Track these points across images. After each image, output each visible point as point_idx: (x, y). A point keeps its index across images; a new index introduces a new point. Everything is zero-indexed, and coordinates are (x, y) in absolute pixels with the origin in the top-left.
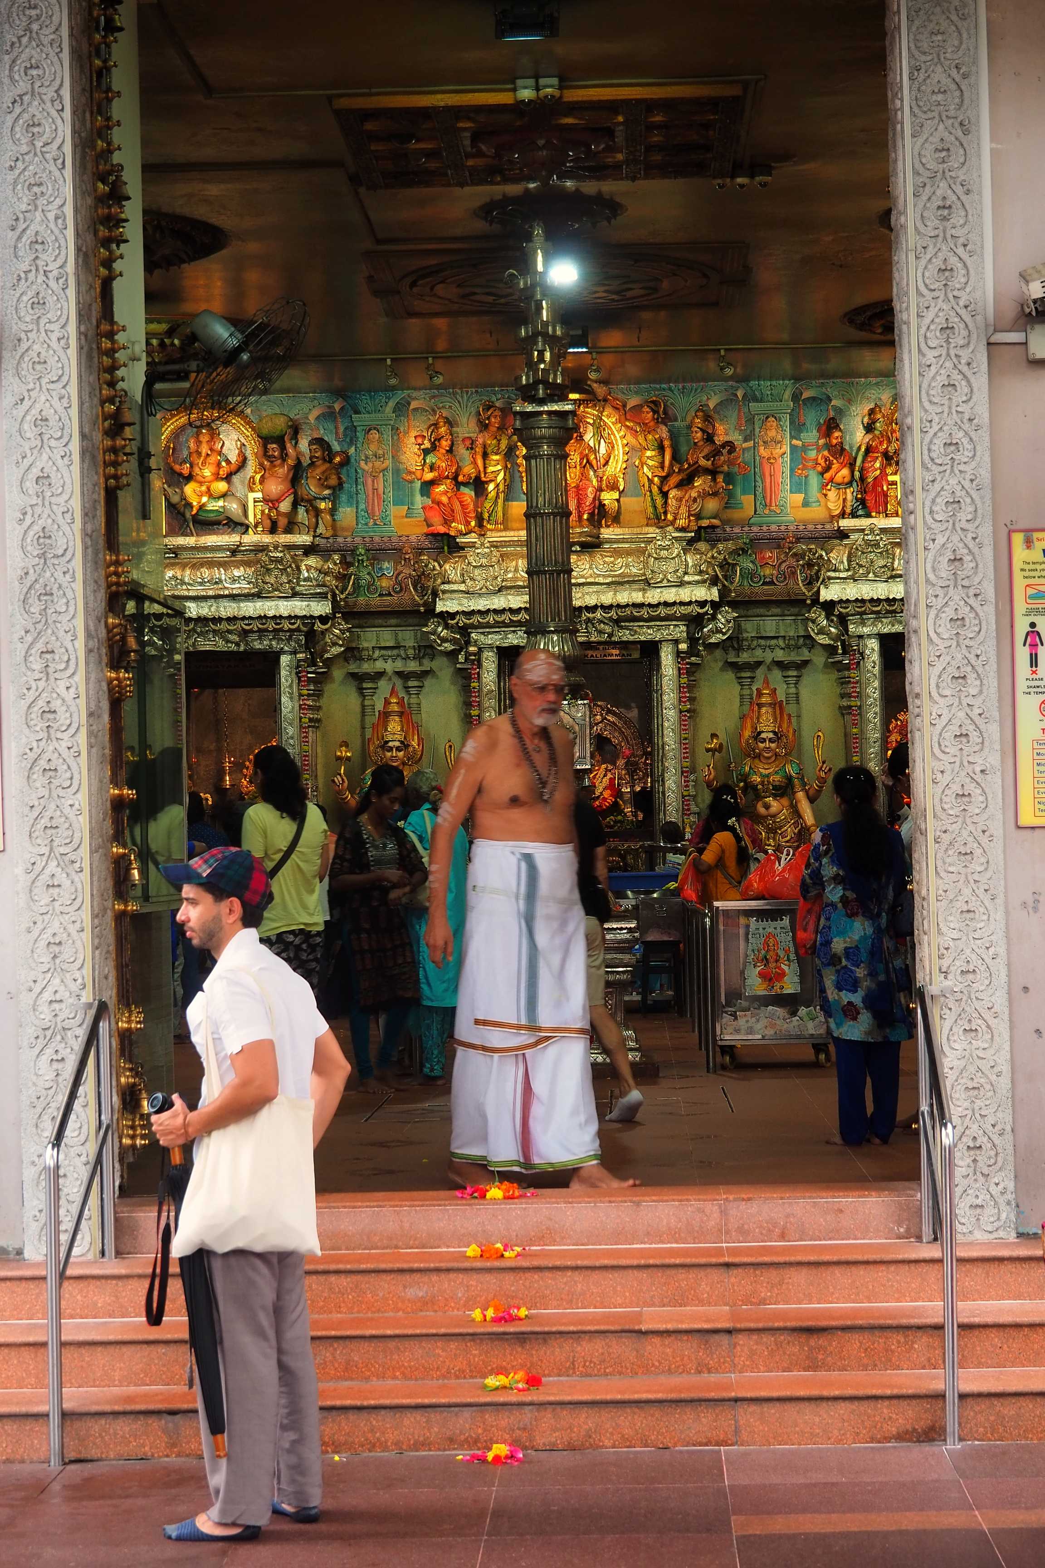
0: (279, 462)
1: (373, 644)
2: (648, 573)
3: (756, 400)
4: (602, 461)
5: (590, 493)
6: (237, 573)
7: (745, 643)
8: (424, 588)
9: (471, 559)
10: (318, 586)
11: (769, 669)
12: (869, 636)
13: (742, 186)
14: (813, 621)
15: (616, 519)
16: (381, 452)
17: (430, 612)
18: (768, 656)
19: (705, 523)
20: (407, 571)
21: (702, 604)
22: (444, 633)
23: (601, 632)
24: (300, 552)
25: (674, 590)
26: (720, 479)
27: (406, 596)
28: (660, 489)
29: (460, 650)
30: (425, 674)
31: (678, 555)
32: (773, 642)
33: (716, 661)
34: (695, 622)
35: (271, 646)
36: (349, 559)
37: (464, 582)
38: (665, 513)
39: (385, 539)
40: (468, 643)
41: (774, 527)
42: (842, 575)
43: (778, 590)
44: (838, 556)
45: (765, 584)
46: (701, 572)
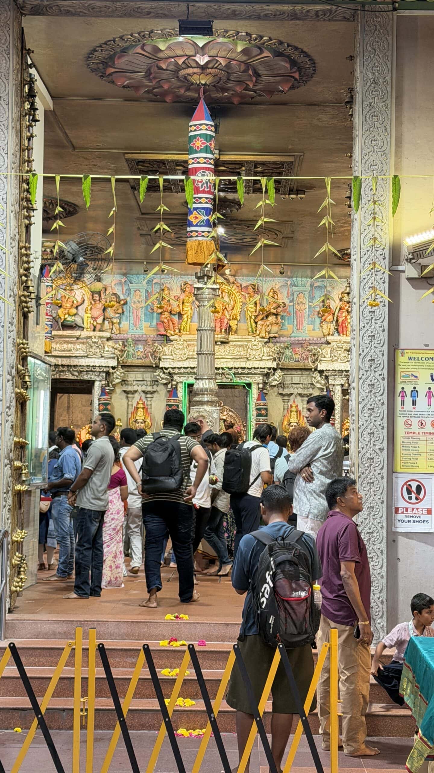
0: (98, 302)
1: (134, 379)
2: (248, 354)
3: (295, 286)
4: (231, 308)
5: (226, 321)
6: (78, 347)
7: (286, 386)
8: (155, 357)
9: (175, 346)
10: (112, 354)
11: (296, 396)
12: (337, 385)
13: (292, 198)
14: (315, 378)
15: (236, 332)
16: (140, 300)
17: (157, 367)
18: (296, 391)
19: (272, 335)
20: (149, 350)
21: (270, 369)
22: (163, 376)
23: (227, 378)
24: (105, 339)
25: (258, 362)
26: (279, 317)
27: (148, 360)
28: (254, 321)
29: (169, 383)
30: (154, 392)
31: (260, 348)
32: (298, 386)
33: (274, 392)
34: (267, 375)
35: (91, 378)
36: (126, 344)
37: (172, 355)
38: (256, 330)
39: (141, 336)
40: (172, 380)
41: (300, 339)
42: (327, 359)
43: (300, 365)
44: (326, 351)
45: (295, 361)
46: (269, 356)
